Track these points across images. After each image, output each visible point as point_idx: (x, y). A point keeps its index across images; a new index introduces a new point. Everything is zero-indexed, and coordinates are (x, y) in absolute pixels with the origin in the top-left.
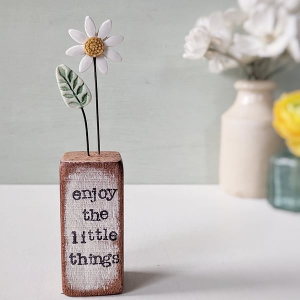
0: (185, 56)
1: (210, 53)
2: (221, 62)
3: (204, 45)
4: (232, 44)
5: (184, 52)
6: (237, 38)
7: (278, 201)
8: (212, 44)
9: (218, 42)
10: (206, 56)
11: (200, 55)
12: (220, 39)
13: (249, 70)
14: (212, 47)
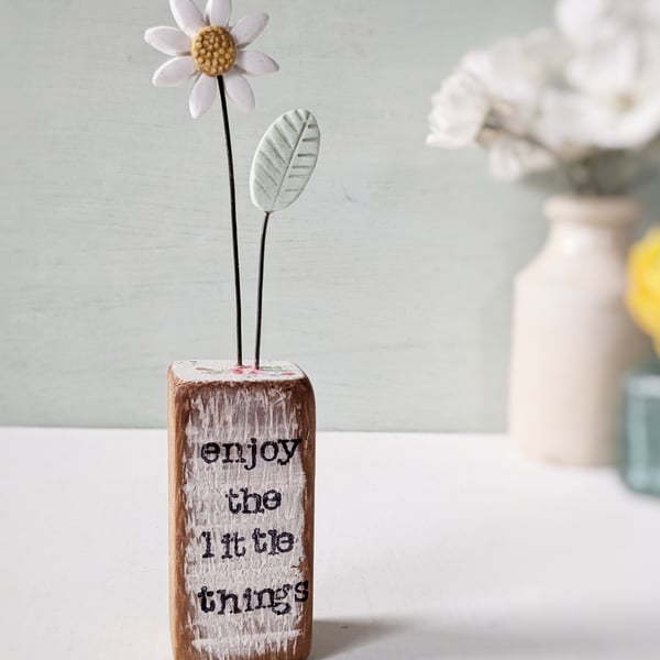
0: (430, 139)
1: (489, 134)
2: (516, 154)
3: (473, 117)
4: (538, 113)
5: (428, 132)
6: (551, 100)
7: (640, 475)
8: (492, 113)
9: (505, 110)
10: (479, 139)
11: (465, 139)
12: (512, 104)
13: (581, 174)
14: (492, 122)
